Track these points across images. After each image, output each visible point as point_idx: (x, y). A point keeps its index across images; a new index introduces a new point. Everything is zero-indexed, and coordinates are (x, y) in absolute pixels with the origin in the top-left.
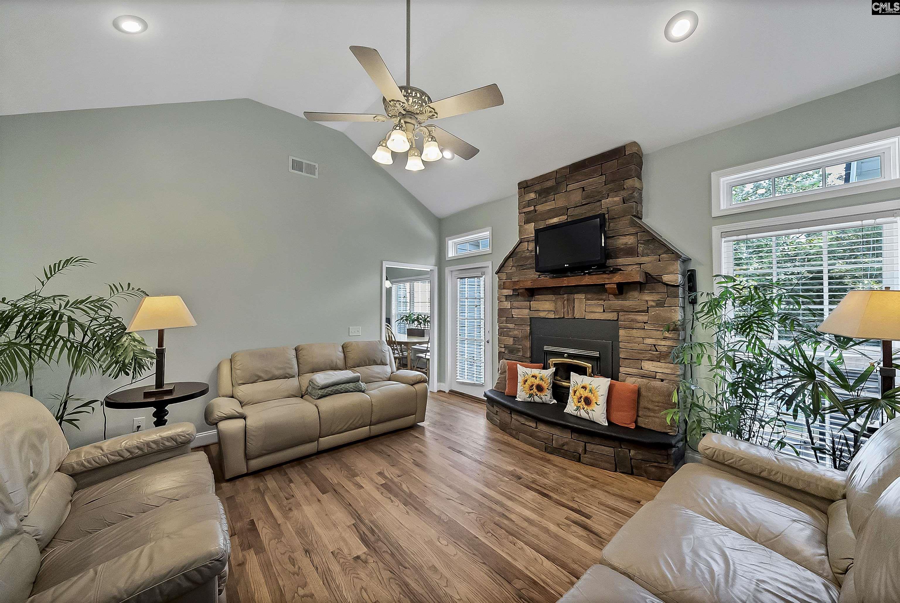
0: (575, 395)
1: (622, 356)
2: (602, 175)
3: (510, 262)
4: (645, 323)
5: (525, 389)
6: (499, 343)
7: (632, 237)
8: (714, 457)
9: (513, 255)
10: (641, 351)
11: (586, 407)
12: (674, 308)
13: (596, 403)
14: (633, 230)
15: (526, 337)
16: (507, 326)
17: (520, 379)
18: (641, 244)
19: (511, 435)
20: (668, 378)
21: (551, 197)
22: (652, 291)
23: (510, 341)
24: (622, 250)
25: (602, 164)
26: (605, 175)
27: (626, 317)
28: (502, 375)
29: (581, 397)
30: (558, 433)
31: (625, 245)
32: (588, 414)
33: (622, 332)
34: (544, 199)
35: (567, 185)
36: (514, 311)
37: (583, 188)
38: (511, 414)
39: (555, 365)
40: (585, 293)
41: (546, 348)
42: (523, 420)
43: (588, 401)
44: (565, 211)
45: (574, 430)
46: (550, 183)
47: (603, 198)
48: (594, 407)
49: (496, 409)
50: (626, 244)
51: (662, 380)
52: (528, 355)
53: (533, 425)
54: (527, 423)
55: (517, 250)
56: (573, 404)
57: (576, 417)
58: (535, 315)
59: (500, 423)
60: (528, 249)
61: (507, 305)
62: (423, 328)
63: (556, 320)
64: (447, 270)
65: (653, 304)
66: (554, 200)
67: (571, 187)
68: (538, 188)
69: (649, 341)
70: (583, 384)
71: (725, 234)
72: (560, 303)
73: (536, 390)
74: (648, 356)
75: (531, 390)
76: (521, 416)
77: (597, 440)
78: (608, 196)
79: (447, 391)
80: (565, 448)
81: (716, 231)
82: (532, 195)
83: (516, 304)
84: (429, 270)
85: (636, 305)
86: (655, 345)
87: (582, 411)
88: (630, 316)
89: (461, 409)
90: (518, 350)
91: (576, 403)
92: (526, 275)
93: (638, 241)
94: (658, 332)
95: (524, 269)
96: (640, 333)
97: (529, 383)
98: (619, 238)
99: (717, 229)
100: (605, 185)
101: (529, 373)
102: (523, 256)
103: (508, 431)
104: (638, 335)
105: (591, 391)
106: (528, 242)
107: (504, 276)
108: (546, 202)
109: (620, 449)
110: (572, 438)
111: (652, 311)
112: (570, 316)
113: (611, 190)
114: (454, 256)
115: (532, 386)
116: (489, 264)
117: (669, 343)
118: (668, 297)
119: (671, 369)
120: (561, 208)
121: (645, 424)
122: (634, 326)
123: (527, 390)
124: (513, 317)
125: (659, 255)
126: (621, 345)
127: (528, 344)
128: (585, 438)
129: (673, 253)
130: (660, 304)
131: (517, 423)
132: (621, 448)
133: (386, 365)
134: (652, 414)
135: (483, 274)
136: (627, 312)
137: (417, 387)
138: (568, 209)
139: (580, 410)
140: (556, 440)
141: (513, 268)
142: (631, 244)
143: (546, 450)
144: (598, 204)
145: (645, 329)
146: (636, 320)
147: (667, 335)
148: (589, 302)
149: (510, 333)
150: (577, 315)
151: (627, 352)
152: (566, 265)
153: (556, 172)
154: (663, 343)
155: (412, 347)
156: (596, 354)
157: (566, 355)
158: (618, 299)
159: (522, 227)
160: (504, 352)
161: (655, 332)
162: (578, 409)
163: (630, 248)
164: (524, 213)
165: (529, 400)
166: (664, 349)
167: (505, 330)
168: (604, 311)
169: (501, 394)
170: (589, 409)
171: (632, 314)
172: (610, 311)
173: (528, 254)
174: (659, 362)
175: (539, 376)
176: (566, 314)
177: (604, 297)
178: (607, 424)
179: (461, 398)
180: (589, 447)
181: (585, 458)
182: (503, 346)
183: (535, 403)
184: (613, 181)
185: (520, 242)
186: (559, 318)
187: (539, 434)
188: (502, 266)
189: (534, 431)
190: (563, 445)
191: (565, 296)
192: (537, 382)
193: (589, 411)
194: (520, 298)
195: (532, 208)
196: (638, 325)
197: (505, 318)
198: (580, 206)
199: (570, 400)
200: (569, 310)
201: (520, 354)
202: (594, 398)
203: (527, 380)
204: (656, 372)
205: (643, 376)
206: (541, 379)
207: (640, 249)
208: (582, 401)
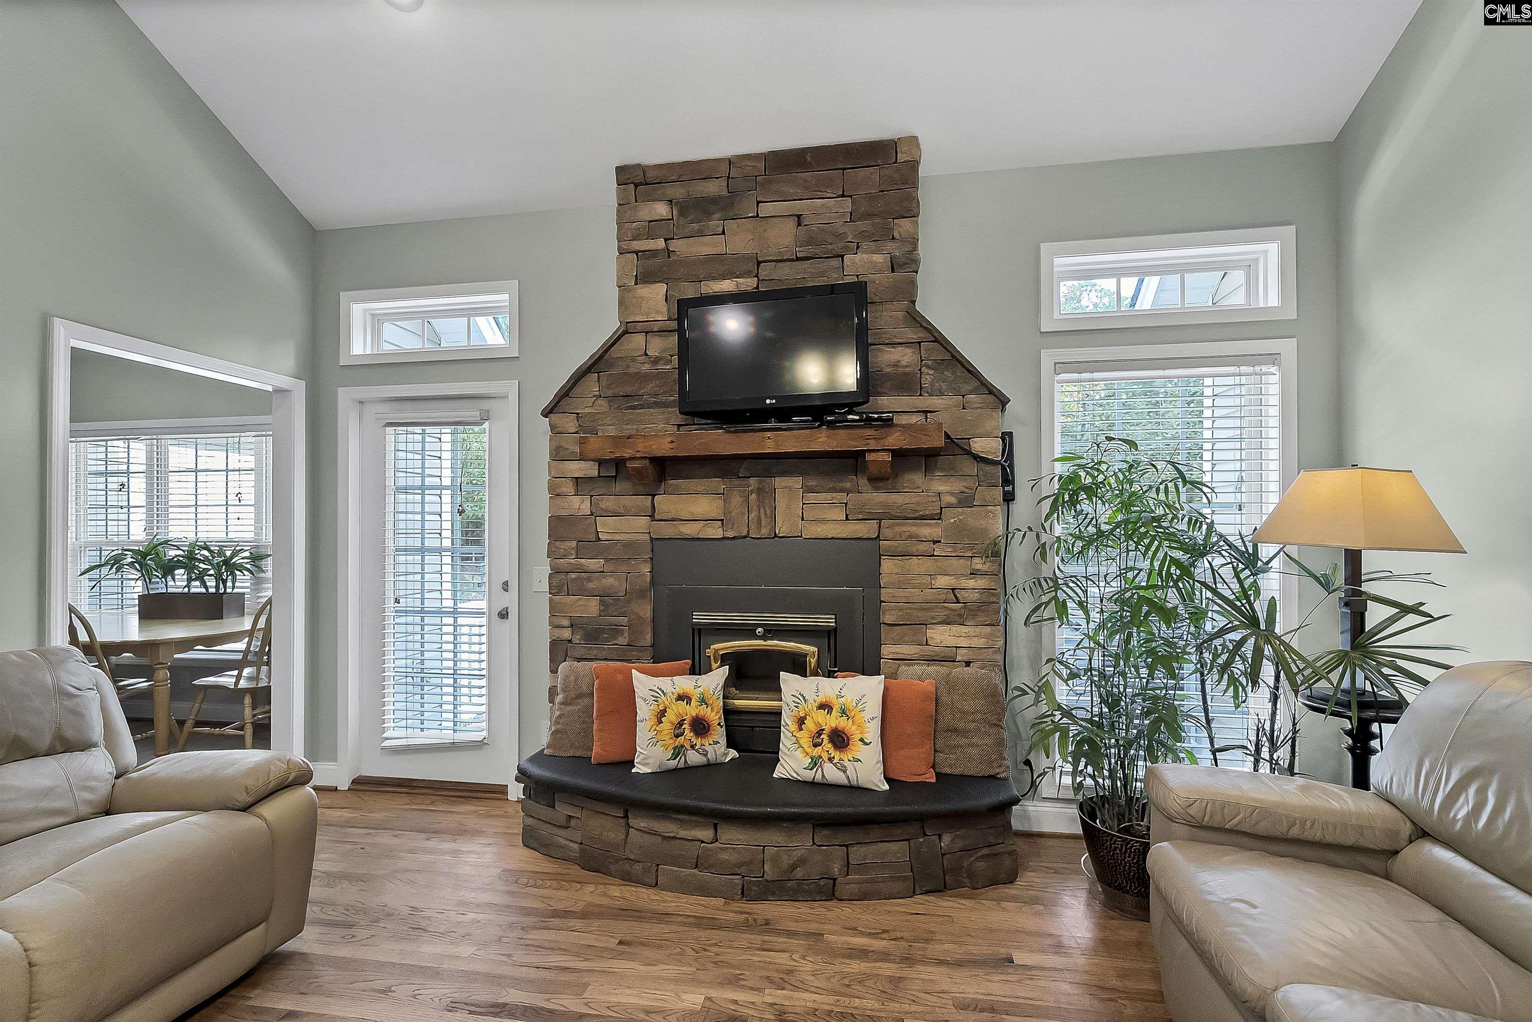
0: (801, 729)
1: (888, 618)
2: (843, 196)
3: (592, 385)
4: (935, 542)
5: (659, 737)
6: (552, 616)
7: (909, 351)
8: (1206, 819)
9: (601, 365)
10: (927, 606)
11: (837, 755)
12: (992, 508)
13: (862, 740)
14: (912, 335)
15: (641, 594)
16: (581, 564)
17: (644, 711)
18: (928, 367)
19: (627, 878)
20: (979, 658)
21: (715, 223)
22: (951, 472)
23: (590, 607)
24: (888, 377)
25: (844, 169)
26: (851, 196)
27: (898, 529)
28: (569, 708)
29: (819, 733)
30: (780, 839)
31: (894, 365)
32: (845, 772)
33: (888, 566)
34: (695, 226)
35: (758, 202)
36: (604, 525)
37: (799, 216)
38: (626, 816)
39: (725, 659)
40: (803, 473)
41: (699, 618)
42: (669, 828)
43: (840, 739)
44: (752, 266)
45: (821, 822)
46: (714, 188)
47: (848, 250)
48: (857, 750)
49: (563, 810)
50: (896, 365)
51: (968, 664)
52: (648, 639)
53: (706, 834)
54: (683, 833)
55: (615, 352)
56: (799, 754)
57: (813, 784)
58: (667, 530)
59: (582, 851)
60: (646, 354)
61: (580, 505)
62: (212, 590)
63: (726, 542)
64: (345, 396)
65: (953, 500)
66: (723, 233)
67: (767, 209)
68: (678, 192)
69: (943, 581)
70: (821, 699)
71: (1061, 367)
72: (736, 500)
73: (689, 734)
74: (941, 614)
75: (677, 736)
76: (665, 818)
77: (875, 832)
78: (858, 247)
79: (344, 785)
80: (799, 873)
81: (1048, 358)
82: (661, 210)
83: (608, 503)
84: (270, 389)
85: (918, 504)
86: (953, 590)
87: (828, 766)
88: (904, 529)
89: (423, 835)
90: (616, 631)
91: (808, 750)
92: (641, 422)
93: (922, 361)
94: (962, 561)
95: (634, 407)
96: (926, 564)
97: (671, 716)
98: (880, 350)
99: (1048, 355)
100: (851, 221)
101: (669, 688)
102: (631, 370)
103: (613, 868)
104: (922, 570)
105: (843, 712)
106: (647, 333)
107: (569, 423)
108: (701, 234)
109: (921, 840)
110: (814, 843)
111: (951, 518)
112: (765, 532)
113: (865, 235)
114: (369, 352)
115: (681, 724)
116: (510, 388)
117: (981, 583)
118: (979, 486)
119: (987, 637)
120: (745, 258)
121: (950, 766)
122: (914, 550)
123: (666, 738)
124: (599, 540)
125: (963, 396)
126: (885, 594)
127: (646, 610)
128: (845, 836)
129: (990, 393)
130: (965, 501)
131: (648, 840)
132: (925, 835)
133: (95, 745)
134: (964, 741)
135: (485, 417)
136: (898, 518)
137: (272, 810)
138: (759, 263)
139: (821, 766)
140: (774, 860)
141: (601, 402)
142: (907, 367)
143: (744, 894)
144: (836, 262)
145: (934, 556)
146: (917, 536)
147: (979, 567)
148: (812, 497)
149: (591, 585)
150: (782, 528)
151: (900, 610)
152: (768, 401)
153: (730, 162)
154: (971, 583)
155: (175, 656)
156: (827, 621)
157: (760, 629)
158: (876, 489)
159: (629, 291)
160: (570, 641)
161: (954, 561)
162: (816, 764)
163: (906, 374)
164: (637, 253)
165: (673, 764)
166: (974, 596)
167: (573, 576)
168: (847, 519)
169: (581, 762)
170: (846, 756)
171: (907, 523)
172: (860, 516)
173: (647, 366)
174: (963, 625)
175: (696, 694)
176: (753, 526)
177: (848, 485)
178: (887, 787)
179: (406, 799)
180: (858, 853)
181: (851, 883)
182: (566, 622)
183: (688, 768)
184: (867, 216)
185: (625, 331)
186: (734, 538)
187: (725, 856)
188: (565, 394)
189: (710, 850)
190: (793, 867)
191: (752, 481)
192: (692, 710)
193: (846, 763)
194: (621, 485)
195: (660, 244)
196: (922, 547)
197: (574, 544)
198: (792, 260)
199: (786, 742)
200: (763, 516)
201: (623, 640)
202: (854, 728)
203: (665, 711)
204: (956, 647)
205: (931, 660)
206: (703, 701)
207: (927, 379)
208: (826, 741)
